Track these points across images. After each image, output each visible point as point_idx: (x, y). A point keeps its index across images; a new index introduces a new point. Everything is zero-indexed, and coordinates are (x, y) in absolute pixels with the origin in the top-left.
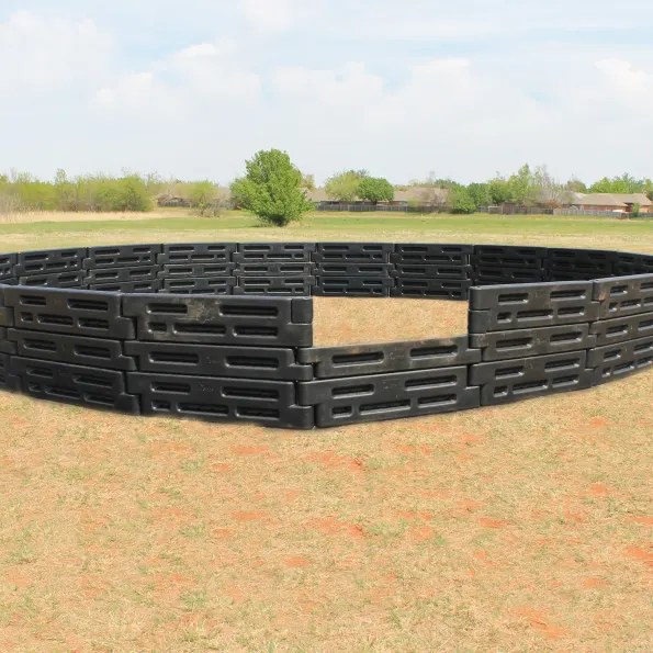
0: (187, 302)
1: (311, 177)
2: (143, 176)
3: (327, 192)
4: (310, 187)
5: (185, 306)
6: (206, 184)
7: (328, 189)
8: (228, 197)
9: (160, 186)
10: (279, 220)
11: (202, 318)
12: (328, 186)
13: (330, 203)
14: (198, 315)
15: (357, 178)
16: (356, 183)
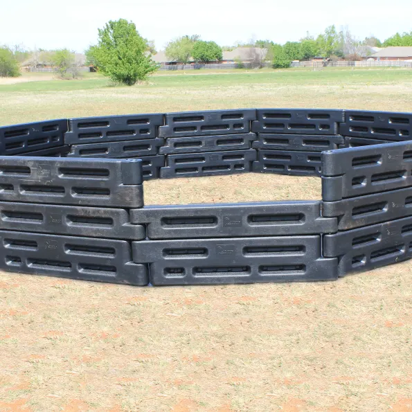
0: (29, 165)
1: (153, 42)
2: (12, 47)
3: (166, 55)
4: (152, 51)
5: (29, 168)
6: (65, 51)
7: (168, 52)
8: (84, 62)
9: (25, 55)
10: (128, 80)
11: (44, 179)
12: (167, 49)
13: (170, 63)
14: (40, 177)
15: (191, 41)
16: (191, 47)
